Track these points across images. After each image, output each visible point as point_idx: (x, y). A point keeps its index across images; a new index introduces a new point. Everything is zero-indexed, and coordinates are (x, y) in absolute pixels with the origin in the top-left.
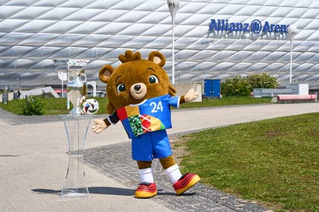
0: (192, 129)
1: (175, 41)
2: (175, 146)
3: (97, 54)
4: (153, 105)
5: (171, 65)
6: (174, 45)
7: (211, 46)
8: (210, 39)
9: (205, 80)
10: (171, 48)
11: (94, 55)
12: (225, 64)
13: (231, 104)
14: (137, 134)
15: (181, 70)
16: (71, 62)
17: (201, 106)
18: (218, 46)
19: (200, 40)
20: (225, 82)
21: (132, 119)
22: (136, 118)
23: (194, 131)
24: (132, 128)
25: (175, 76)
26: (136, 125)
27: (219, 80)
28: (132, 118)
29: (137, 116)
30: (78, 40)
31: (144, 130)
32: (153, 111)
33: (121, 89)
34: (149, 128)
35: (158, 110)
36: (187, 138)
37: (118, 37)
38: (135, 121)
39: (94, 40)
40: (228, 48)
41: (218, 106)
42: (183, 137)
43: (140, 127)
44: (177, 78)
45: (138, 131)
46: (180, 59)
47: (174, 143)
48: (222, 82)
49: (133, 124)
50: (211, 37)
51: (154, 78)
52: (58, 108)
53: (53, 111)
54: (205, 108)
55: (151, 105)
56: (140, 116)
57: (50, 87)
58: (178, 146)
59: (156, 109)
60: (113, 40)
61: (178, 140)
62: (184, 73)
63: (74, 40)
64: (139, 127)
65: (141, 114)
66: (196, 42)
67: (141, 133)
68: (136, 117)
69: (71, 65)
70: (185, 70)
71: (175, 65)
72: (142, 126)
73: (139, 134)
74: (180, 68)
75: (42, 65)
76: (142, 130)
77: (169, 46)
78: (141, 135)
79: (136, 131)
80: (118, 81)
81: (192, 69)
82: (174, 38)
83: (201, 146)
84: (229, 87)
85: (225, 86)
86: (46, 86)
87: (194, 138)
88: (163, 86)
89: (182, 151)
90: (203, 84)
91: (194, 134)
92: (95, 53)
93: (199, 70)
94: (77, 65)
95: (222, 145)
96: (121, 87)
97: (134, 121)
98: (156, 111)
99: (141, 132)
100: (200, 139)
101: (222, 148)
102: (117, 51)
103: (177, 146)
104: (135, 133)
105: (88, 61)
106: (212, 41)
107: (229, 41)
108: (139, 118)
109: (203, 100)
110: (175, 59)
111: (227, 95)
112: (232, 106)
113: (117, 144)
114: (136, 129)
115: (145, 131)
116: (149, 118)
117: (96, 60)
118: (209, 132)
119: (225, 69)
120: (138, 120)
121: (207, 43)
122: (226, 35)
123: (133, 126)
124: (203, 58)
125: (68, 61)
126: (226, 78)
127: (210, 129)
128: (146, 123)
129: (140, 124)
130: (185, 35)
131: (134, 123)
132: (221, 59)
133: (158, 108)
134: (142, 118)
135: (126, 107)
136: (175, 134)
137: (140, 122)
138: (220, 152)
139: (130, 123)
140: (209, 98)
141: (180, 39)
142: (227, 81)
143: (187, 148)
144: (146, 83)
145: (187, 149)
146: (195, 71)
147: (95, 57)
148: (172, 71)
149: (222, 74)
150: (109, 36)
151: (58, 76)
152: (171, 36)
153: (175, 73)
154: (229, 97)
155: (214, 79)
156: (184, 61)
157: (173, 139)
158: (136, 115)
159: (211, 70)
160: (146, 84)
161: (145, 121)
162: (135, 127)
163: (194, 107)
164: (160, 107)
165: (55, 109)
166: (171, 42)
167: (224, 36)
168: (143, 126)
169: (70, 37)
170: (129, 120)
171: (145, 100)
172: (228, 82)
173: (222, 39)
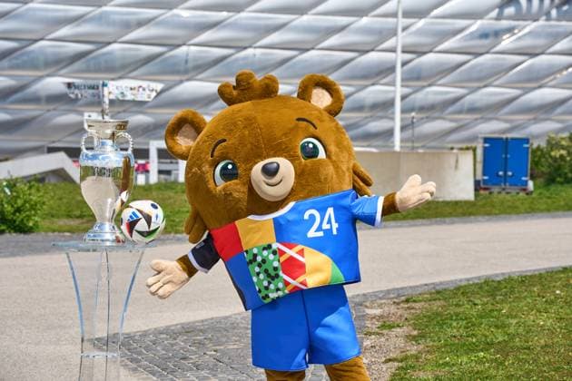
0: (437, 280)
1: (404, 29)
2: (383, 327)
3: (190, 65)
4: (312, 217)
5: (390, 96)
6: (400, 40)
7: (507, 42)
8: (505, 23)
9: (486, 140)
10: (393, 50)
11: (182, 68)
12: (547, 94)
13: (557, 209)
14: (267, 296)
15: (422, 109)
16: (115, 88)
17: (470, 214)
18: (528, 42)
19: (476, 25)
20: (543, 144)
21: (255, 256)
22: (265, 253)
23: (441, 283)
24: (255, 279)
25: (403, 128)
26: (266, 271)
27: (527, 140)
28: (255, 251)
29: (269, 247)
30: (140, 24)
31: (287, 284)
32: (312, 234)
33: (226, 175)
34: (301, 279)
35: (325, 231)
36: (417, 305)
37: (247, 18)
38: (264, 261)
39: (184, 25)
40: (558, 47)
41: (518, 213)
42: (407, 301)
43: (277, 276)
44: (408, 133)
45: (272, 287)
46: (418, 78)
47: (381, 317)
48: (535, 146)
49: (257, 269)
50: (510, 18)
51: (315, 146)
52: (78, 213)
53: (62, 222)
54: (480, 218)
55: (306, 216)
56: (276, 246)
57: (62, 155)
58: (391, 327)
59: (319, 229)
60: (234, 26)
61: (393, 309)
62: (429, 119)
63: (129, 26)
64: (273, 277)
65: (278, 241)
66: (467, 32)
67: (280, 293)
68: (264, 249)
69: (112, 97)
70: (431, 110)
71: (403, 98)
72: (281, 273)
73: (273, 295)
74: (418, 104)
75: (43, 93)
76: (281, 285)
77: (388, 44)
78: (278, 298)
79: (267, 288)
80: (216, 154)
81: (451, 109)
82: (402, 22)
83: (455, 330)
84: (555, 159)
85: (543, 155)
86: (51, 150)
87: (436, 306)
88: (337, 168)
89: (401, 342)
90: (480, 152)
91: (438, 292)
92: (186, 62)
93: (472, 110)
94: (129, 97)
95: (512, 330)
96: (224, 168)
97: (259, 259)
98: (321, 234)
99: (278, 290)
100: (452, 310)
101: (512, 337)
102: (245, 58)
103: (386, 324)
104: (264, 293)
105: (159, 87)
106: (510, 30)
107: (560, 30)
108: (274, 253)
109: (476, 196)
110: (403, 80)
111: (551, 181)
112: (560, 213)
113: (226, 318)
114: (265, 283)
115: (290, 287)
116: (301, 253)
117: (188, 80)
118: (481, 288)
119: (548, 108)
120: (271, 257)
121: (497, 34)
122: (554, 12)
123: (258, 274)
124: (485, 78)
125: (104, 85)
126: (546, 133)
127: (486, 282)
128: (293, 267)
129: (275, 269)
130: (436, 12)
131: (259, 266)
132: (536, 79)
133: (325, 226)
134: (282, 253)
135: (238, 223)
136: (388, 292)
137: (276, 264)
138: (504, 349)
139: (250, 266)
140: (496, 190)
141: (421, 23)
142: (549, 142)
143: (415, 333)
144: (292, 158)
145: (414, 338)
146: (460, 112)
147: (186, 72)
148: (393, 113)
149: (536, 120)
150: (225, 14)
151: (82, 123)
152: (394, 15)
153: (402, 120)
154: (553, 188)
155: (510, 136)
156: (430, 85)
157: (380, 306)
158: (265, 244)
159: (506, 109)
160: (292, 162)
161: (291, 258)
162: (262, 276)
163: (450, 215)
164: (329, 222)
165: (69, 216)
166: (393, 33)
167: (548, 14)
168: (284, 272)
169: (117, 17)
170: (248, 257)
171: (291, 204)
172: (553, 144)
173: (542, 22)
